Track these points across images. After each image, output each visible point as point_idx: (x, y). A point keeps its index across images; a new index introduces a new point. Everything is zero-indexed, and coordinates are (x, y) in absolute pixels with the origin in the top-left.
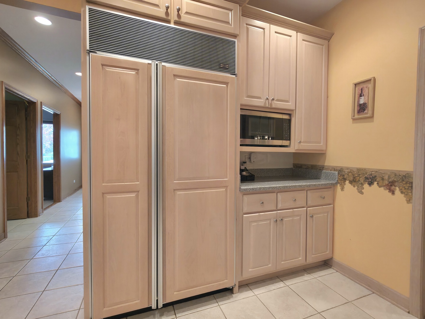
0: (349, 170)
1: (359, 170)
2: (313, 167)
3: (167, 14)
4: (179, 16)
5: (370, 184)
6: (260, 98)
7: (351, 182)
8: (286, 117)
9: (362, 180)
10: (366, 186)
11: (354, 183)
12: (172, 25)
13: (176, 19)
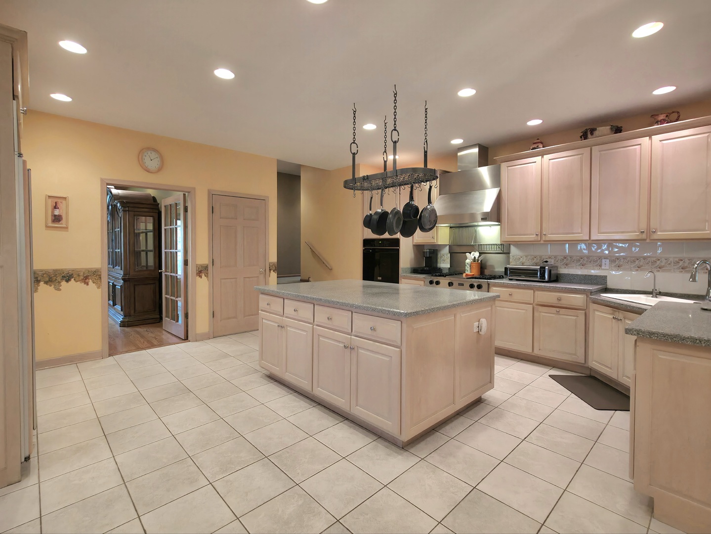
0: (44, 272)
1: (55, 271)
5: (68, 281)
7: (46, 283)
9: (59, 279)
10: (63, 283)
11: (50, 283)
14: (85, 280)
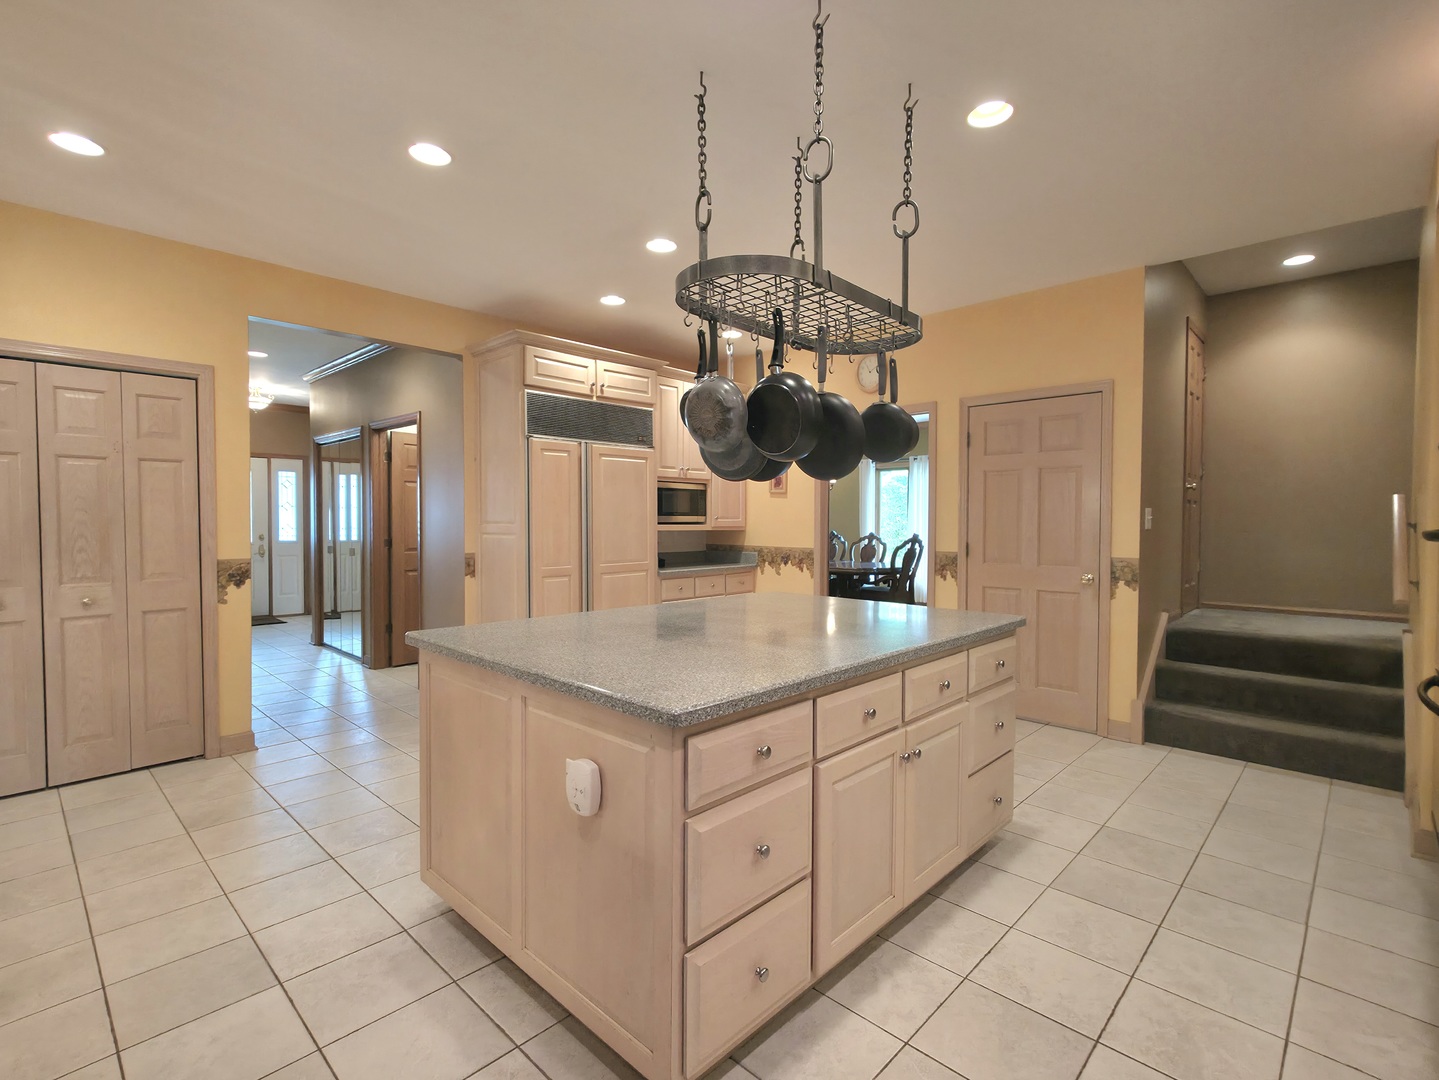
1: (776, 549)
2: (732, 548)
3: (592, 390)
4: (602, 391)
5: (786, 563)
6: (674, 468)
7: (770, 564)
8: (701, 488)
9: (779, 560)
10: (783, 565)
12: (595, 399)
13: (599, 394)
14: (799, 564)
